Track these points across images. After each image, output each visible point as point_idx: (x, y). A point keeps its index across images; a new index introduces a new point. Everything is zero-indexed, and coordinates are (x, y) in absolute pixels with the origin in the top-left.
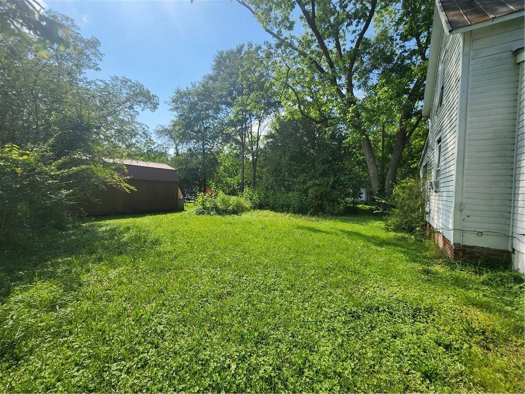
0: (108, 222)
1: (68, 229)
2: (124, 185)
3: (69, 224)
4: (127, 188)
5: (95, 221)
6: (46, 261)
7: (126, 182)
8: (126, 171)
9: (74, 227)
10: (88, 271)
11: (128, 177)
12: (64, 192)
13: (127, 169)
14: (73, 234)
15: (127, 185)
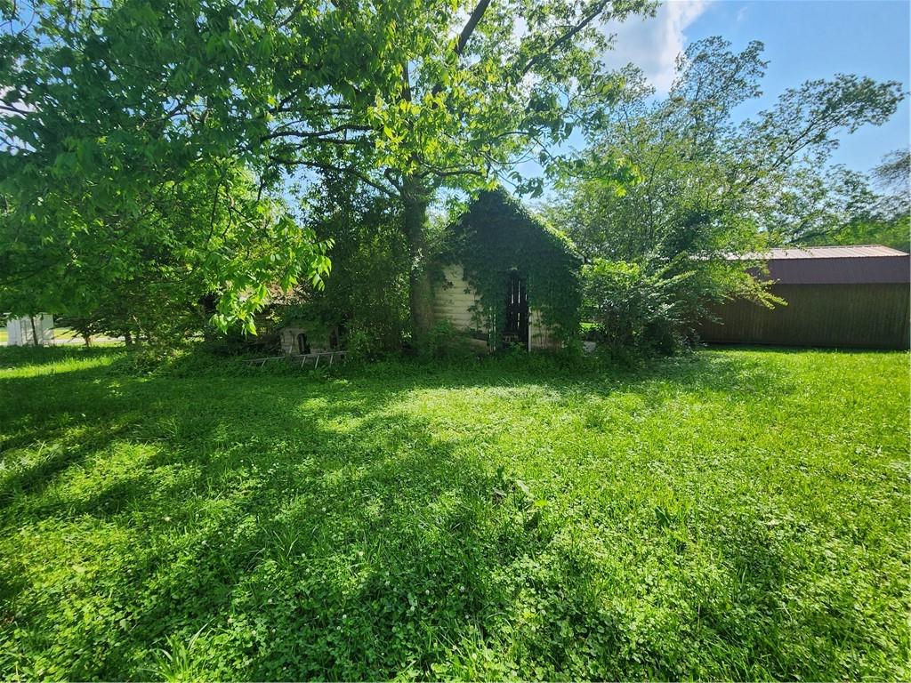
0: (730, 353)
1: (677, 355)
2: (763, 296)
3: (678, 348)
4: (769, 300)
5: (708, 349)
6: (642, 380)
7: (767, 291)
8: (766, 271)
9: (684, 354)
10: (673, 397)
11: (770, 282)
12: (665, 306)
13: (768, 268)
14: (679, 362)
15: (769, 296)
